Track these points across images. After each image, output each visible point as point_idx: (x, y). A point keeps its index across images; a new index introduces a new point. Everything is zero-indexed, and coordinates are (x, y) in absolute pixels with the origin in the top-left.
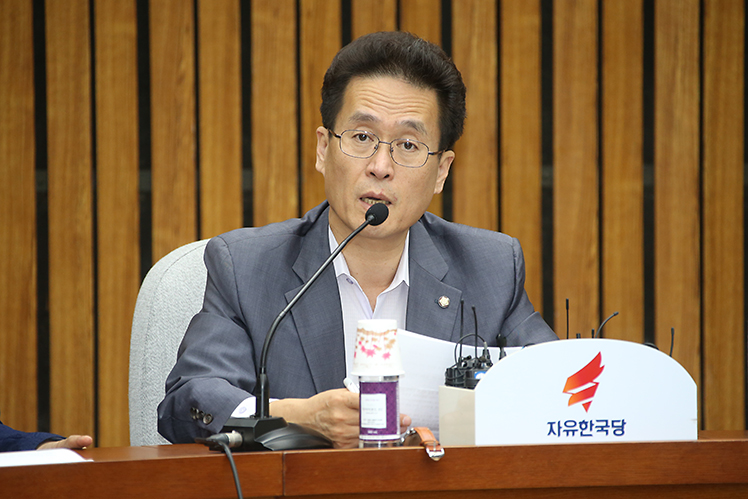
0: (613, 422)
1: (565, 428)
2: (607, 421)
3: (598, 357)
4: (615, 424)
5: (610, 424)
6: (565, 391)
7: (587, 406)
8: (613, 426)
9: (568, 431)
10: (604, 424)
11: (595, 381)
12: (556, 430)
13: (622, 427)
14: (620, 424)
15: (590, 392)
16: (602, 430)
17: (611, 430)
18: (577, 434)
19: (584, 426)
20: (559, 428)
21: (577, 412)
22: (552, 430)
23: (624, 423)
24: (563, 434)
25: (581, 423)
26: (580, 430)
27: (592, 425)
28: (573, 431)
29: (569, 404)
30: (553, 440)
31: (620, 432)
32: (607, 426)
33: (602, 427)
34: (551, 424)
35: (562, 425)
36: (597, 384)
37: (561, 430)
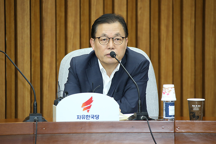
0: (96, 115)
1: (82, 117)
2: (94, 115)
3: (92, 97)
4: (96, 116)
5: (95, 116)
6: (82, 107)
7: (88, 111)
8: (96, 117)
9: (83, 118)
10: (93, 116)
11: (91, 104)
12: (79, 118)
13: (98, 117)
14: (98, 116)
15: (89, 107)
16: (92, 118)
17: (95, 118)
18: (85, 119)
19: (87, 117)
20: (80, 117)
21: (85, 113)
22: (78, 118)
23: (99, 116)
24: (81, 119)
25: (86, 116)
26: (86, 118)
27: (89, 116)
28: (84, 118)
29: (83, 111)
30: (79, 120)
31: (98, 118)
32: (94, 117)
33: (93, 117)
34: (78, 116)
35: (81, 116)
36: (91, 105)
37: (81, 118)
